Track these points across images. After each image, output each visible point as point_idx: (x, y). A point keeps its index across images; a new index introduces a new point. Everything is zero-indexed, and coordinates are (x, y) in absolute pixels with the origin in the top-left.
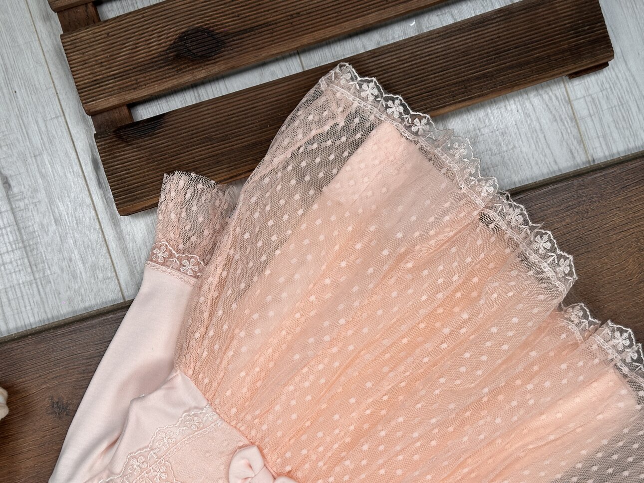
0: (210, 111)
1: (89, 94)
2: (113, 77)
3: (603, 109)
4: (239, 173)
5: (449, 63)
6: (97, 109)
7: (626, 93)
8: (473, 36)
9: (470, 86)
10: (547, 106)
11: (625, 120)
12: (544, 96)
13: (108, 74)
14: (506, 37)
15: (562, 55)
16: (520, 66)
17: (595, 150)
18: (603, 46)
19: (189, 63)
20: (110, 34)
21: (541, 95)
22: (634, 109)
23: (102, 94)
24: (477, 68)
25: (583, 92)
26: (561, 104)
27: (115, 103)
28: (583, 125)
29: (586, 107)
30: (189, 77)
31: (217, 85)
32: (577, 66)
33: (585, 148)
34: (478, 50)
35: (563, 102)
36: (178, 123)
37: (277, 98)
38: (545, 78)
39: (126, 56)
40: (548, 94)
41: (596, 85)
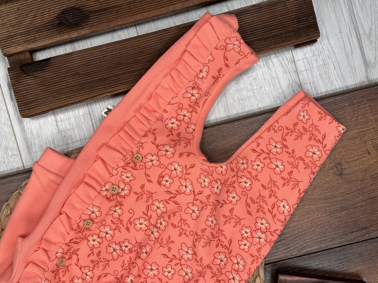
0: (79, 57)
1: (5, 44)
2: (20, 34)
3: (314, 67)
6: (10, 53)
7: (327, 58)
10: (281, 63)
11: (326, 74)
12: (279, 57)
13: (18, 32)
14: (257, 22)
15: (289, 34)
16: (264, 39)
17: (308, 90)
18: (313, 30)
19: (67, 28)
20: (20, 8)
21: (277, 57)
22: (332, 67)
23: (13, 44)
25: (302, 57)
26: (289, 63)
27: (21, 50)
28: (301, 76)
29: (304, 65)
30: (67, 36)
31: (85, 42)
32: (297, 41)
36: (59, 63)
37: (120, 51)
38: (279, 47)
39: (28, 22)
40: (282, 56)
41: (310, 53)
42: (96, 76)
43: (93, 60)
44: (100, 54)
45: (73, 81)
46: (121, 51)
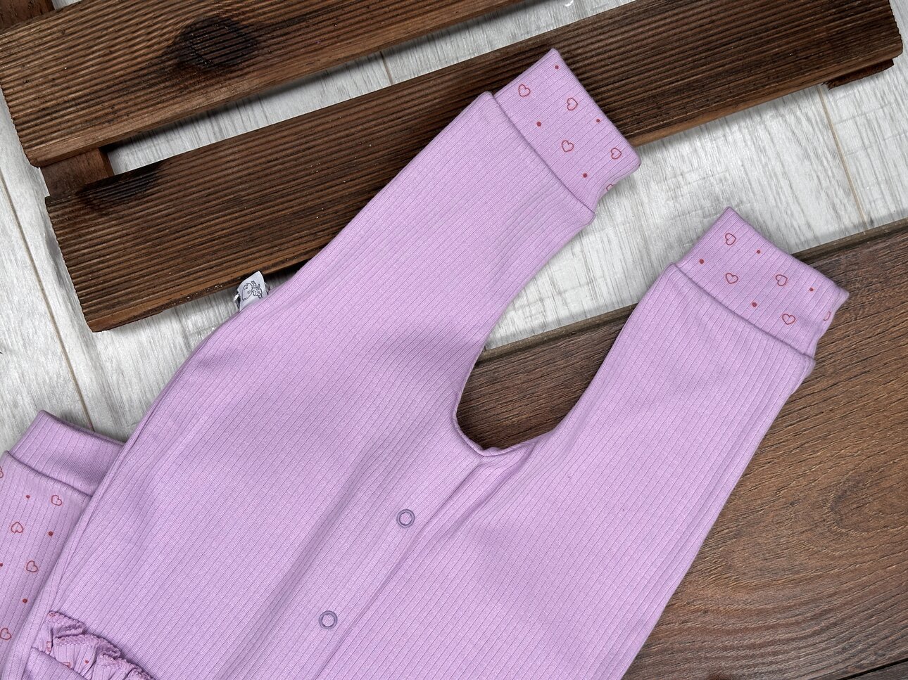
0: (237, 156)
1: (34, 132)
2: (73, 103)
3: (886, 137)
4: (286, 257)
5: (631, 67)
6: (49, 156)
8: (669, 20)
9: (666, 104)
10: (793, 133)
12: (787, 117)
13: (66, 98)
14: (724, 21)
15: (816, 50)
16: (749, 68)
17: (873, 204)
18: (884, 34)
19: (200, 76)
20: (67, 31)
21: (782, 116)
23: (55, 132)
24: (676, 74)
25: (852, 110)
26: (816, 129)
27: (77, 145)
28: (853, 164)
29: (858, 134)
30: (200, 101)
31: (250, 112)
32: (841, 66)
33: (856, 200)
34: (678, 44)
35: (818, 127)
36: (184, 176)
37: (347, 132)
38: (789, 88)
39: (93, 68)
40: (794, 114)
41: (873, 99)
42: (286, 205)
43: (277, 159)
44: (293, 143)
45: (224, 222)
46: (353, 130)
